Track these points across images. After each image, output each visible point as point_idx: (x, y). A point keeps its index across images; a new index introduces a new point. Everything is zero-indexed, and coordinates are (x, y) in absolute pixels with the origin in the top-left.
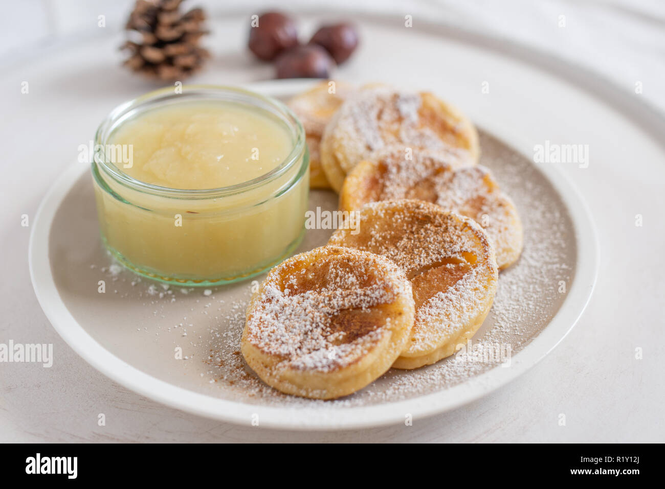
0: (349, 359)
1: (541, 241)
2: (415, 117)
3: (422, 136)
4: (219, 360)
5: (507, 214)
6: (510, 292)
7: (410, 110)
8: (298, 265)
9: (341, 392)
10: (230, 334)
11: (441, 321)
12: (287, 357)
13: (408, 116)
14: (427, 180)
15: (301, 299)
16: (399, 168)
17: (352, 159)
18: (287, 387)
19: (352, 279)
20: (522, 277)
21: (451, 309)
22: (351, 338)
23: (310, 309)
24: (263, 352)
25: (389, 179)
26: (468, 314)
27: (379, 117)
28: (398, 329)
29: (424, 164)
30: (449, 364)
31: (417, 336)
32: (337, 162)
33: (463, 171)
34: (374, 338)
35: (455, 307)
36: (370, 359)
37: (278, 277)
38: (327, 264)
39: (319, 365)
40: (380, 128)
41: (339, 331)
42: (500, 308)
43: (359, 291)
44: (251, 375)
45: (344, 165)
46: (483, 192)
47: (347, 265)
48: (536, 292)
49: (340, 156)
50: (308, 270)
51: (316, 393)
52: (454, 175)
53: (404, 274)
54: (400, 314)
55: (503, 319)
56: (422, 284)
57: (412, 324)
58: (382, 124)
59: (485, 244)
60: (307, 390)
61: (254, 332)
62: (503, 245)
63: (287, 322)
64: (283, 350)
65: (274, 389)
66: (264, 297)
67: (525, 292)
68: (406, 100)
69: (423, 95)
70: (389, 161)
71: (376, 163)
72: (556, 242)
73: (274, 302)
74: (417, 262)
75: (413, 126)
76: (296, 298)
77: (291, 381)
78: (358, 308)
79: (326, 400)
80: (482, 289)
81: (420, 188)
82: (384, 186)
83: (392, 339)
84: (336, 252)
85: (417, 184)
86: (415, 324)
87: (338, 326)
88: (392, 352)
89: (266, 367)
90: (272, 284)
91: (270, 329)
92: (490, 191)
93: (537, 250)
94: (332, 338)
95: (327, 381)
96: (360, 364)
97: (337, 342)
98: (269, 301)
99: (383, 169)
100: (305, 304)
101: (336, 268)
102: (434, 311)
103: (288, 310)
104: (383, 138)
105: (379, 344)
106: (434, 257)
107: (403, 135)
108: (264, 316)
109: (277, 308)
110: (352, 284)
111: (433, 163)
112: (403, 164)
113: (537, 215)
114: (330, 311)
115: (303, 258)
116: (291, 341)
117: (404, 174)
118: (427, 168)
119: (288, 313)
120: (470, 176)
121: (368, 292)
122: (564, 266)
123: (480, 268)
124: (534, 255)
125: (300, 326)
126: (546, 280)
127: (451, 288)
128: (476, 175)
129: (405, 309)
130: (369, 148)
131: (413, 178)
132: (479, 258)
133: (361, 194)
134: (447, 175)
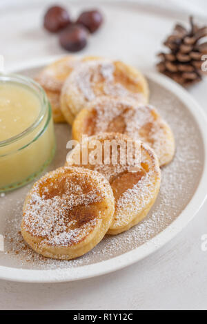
0: (79, 238)
1: (185, 145)
2: (111, 78)
3: (116, 88)
4: (10, 238)
5: (165, 133)
6: (169, 179)
7: (108, 73)
8: (48, 181)
9: (77, 255)
10: (16, 220)
11: (131, 207)
12: (46, 237)
13: (108, 77)
14: (120, 116)
15: (51, 201)
16: (103, 112)
17: (77, 107)
18: (47, 254)
19: (78, 188)
20: (175, 169)
21: (136, 199)
22: (80, 224)
23: (56, 207)
24: (32, 235)
25: (98, 119)
26: (145, 201)
27: (91, 80)
28: (105, 217)
29: (118, 107)
30: (137, 229)
31: (118, 217)
32: (69, 110)
33: (140, 109)
34: (92, 224)
35: (137, 197)
36: (91, 237)
37: (38, 188)
38: (65, 179)
39: (63, 242)
40: (92, 87)
41: (73, 219)
42: (164, 191)
43: (83, 196)
44: (27, 247)
45: (73, 111)
46: (151, 120)
47: (76, 180)
48: (183, 179)
49: (71, 106)
50: (54, 184)
51: (63, 257)
52: (135, 112)
53: (108, 182)
54: (106, 208)
55: (165, 198)
56: (119, 184)
57: (114, 212)
58: (93, 84)
59: (153, 157)
60: (58, 255)
61: (26, 223)
62: (164, 152)
63: (45, 215)
64: (43, 233)
65: (40, 255)
66: (31, 202)
67: (177, 178)
68: (106, 68)
69: (115, 64)
70: (98, 108)
71: (90, 109)
72: (193, 146)
73: (37, 203)
74: (115, 171)
75: (111, 83)
76: (48, 201)
77: (49, 251)
78: (83, 205)
79: (69, 260)
80: (152, 185)
81: (116, 122)
82: (95, 123)
83: (103, 222)
84: (69, 171)
85: (114, 119)
86: (116, 210)
87: (72, 216)
88: (103, 229)
89: (35, 243)
90: (35, 193)
91: (36, 220)
92: (155, 119)
93: (183, 151)
94: (69, 224)
95: (68, 250)
96: (85, 241)
97: (73, 227)
98: (34, 203)
99: (95, 113)
100: (53, 205)
101: (69, 182)
102: (126, 201)
103: (45, 209)
104: (94, 92)
105: (95, 228)
106: (124, 168)
107: (105, 89)
108: (31, 212)
109: (39, 207)
110: (79, 191)
111: (122, 106)
112: (105, 109)
113: (182, 129)
114: (68, 208)
115: (51, 177)
116: (47, 228)
117: (106, 115)
118: (119, 109)
119: (44, 210)
120: (144, 111)
121: (88, 196)
122: (198, 161)
123: (151, 172)
124: (182, 154)
125: (52, 218)
126: (188, 171)
127: (135, 186)
128: (146, 110)
129: (109, 205)
130: (87, 100)
131: (112, 117)
132: (150, 166)
133: (83, 129)
134: (130, 112)
